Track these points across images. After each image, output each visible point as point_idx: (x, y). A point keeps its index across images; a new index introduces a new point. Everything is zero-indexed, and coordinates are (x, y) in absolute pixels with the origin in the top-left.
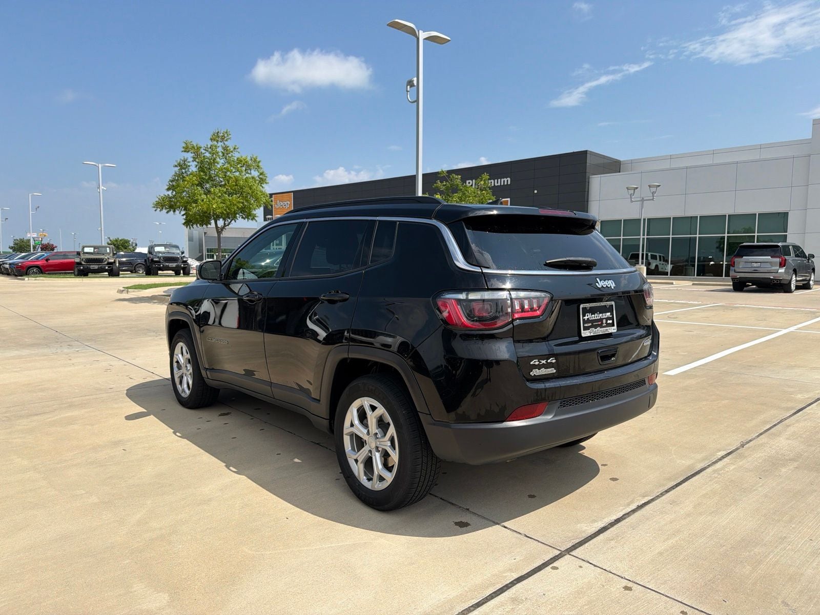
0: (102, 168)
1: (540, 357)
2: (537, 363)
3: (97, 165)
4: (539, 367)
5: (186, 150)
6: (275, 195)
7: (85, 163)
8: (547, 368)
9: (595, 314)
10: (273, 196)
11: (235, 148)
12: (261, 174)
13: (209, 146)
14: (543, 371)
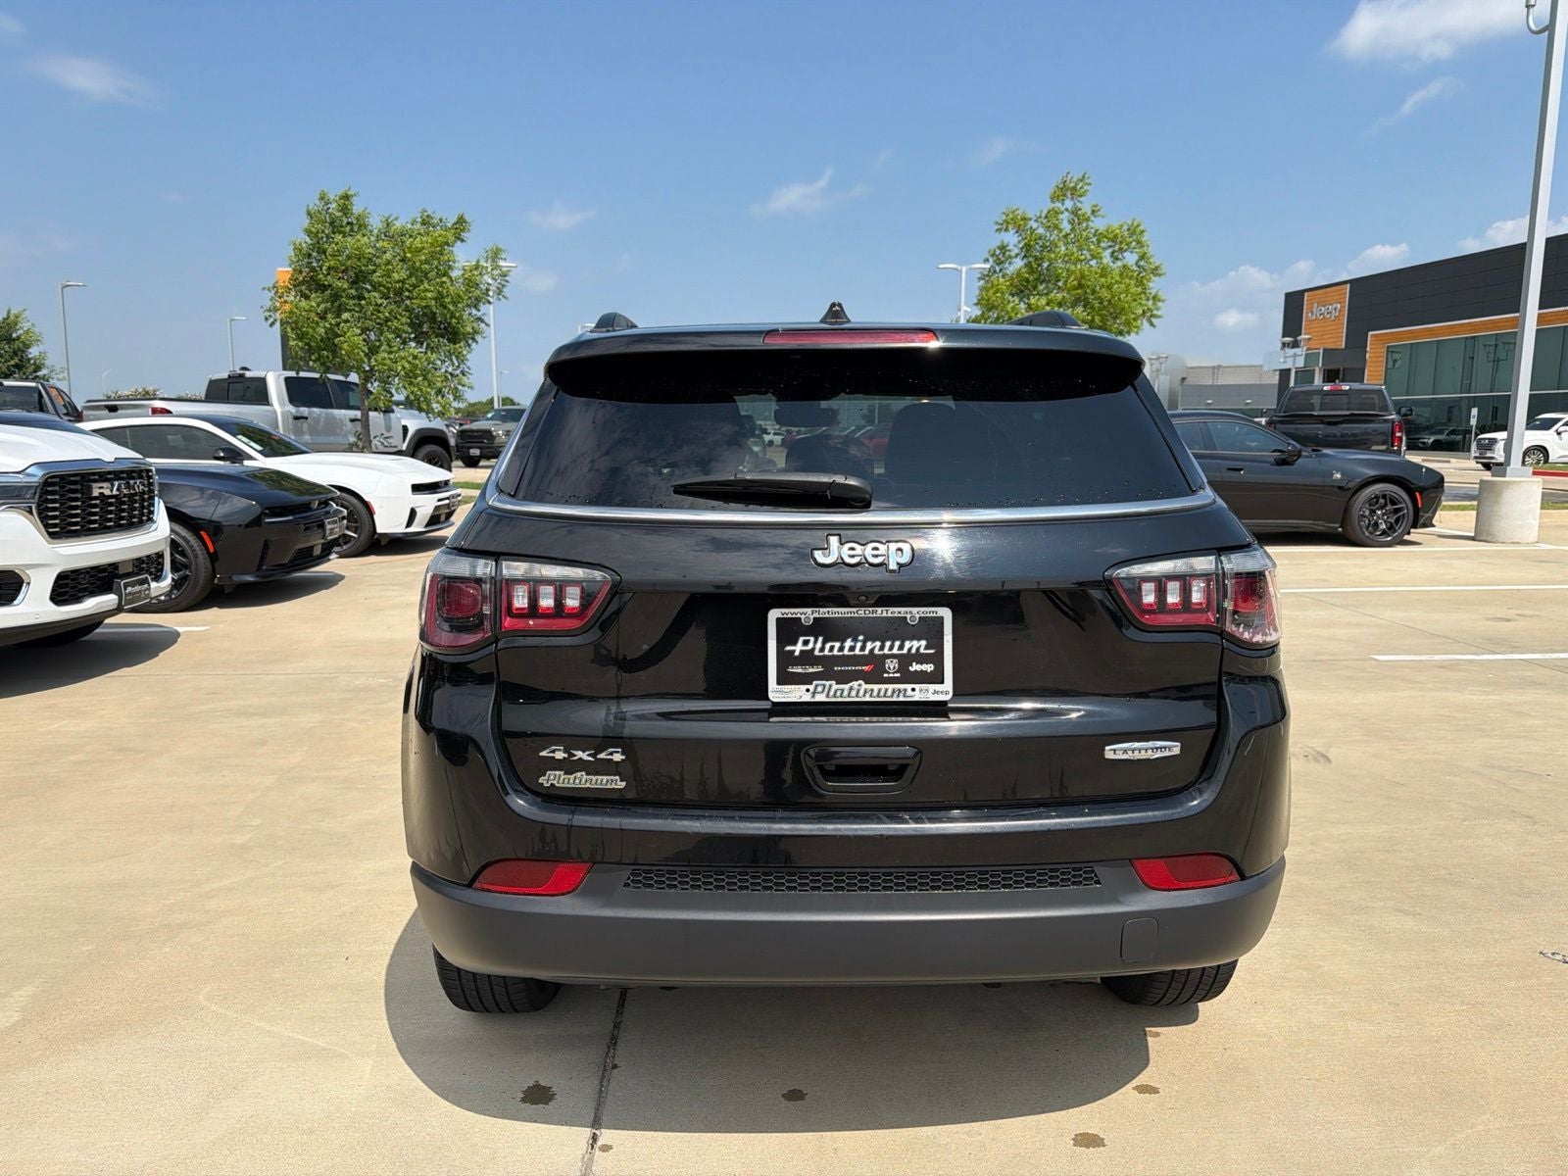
0: (967, 272)
1: (572, 741)
2: (560, 755)
3: (959, 268)
4: (569, 766)
5: (1003, 227)
6: (1310, 293)
7: (941, 266)
8: (597, 773)
9: (843, 641)
10: (1306, 294)
11: (1093, 212)
12: (1142, 257)
13: (1043, 215)
14: (581, 780)
